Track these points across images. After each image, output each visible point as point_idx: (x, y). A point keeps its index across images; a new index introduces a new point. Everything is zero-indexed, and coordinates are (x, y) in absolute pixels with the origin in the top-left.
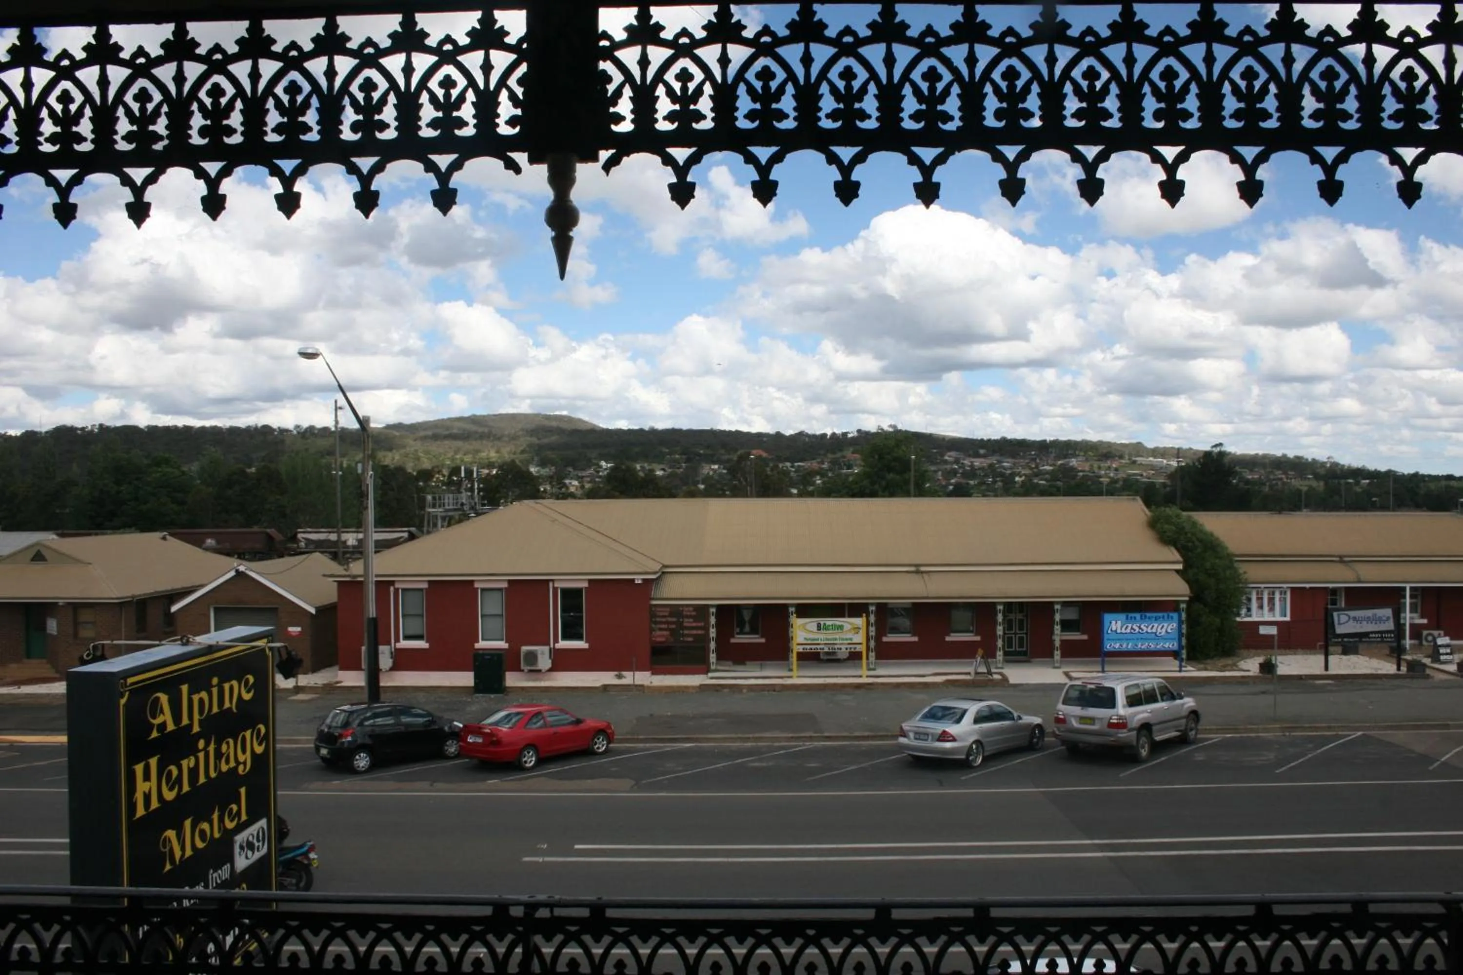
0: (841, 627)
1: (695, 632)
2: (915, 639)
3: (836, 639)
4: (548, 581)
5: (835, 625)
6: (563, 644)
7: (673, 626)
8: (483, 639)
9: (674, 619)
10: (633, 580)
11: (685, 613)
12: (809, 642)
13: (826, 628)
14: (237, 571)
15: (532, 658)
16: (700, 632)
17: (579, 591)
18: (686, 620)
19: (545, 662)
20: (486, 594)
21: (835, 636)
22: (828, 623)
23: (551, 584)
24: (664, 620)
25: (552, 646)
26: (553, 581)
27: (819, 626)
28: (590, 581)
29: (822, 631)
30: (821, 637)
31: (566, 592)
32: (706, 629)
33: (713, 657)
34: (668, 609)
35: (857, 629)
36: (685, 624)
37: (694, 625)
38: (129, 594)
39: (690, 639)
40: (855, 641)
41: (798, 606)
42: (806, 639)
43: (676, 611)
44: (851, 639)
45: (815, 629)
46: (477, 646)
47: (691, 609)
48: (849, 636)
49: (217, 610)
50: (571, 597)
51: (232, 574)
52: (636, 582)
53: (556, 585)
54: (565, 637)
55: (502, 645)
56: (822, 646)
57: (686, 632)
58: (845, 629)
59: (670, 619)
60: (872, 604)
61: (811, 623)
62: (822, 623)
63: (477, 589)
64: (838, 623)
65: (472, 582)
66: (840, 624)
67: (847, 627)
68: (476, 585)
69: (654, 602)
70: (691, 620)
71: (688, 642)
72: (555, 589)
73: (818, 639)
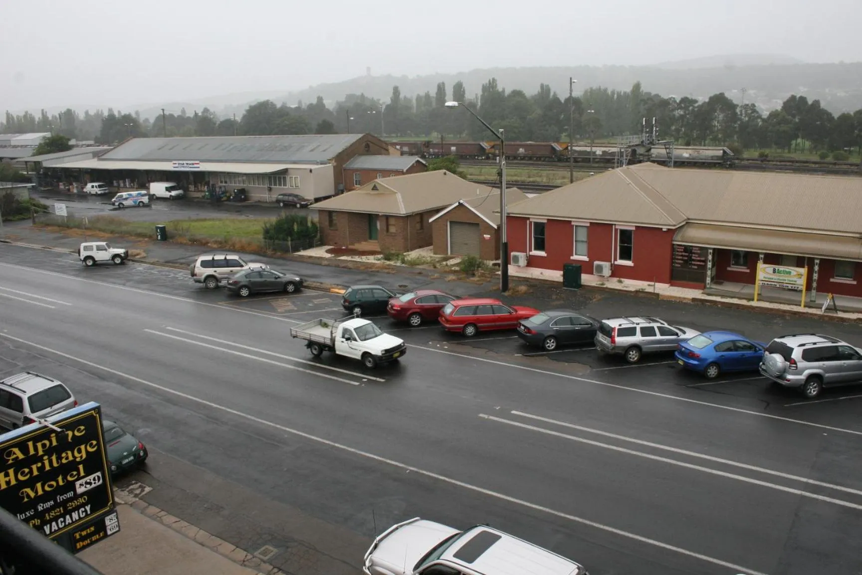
0: (790, 273)
1: (699, 263)
2: (855, 283)
3: (785, 280)
4: (612, 224)
5: (786, 271)
6: (620, 262)
7: (686, 258)
8: (576, 254)
9: (687, 254)
10: (662, 229)
11: (693, 251)
12: (767, 280)
13: (779, 272)
14: (459, 203)
15: (600, 268)
16: (701, 263)
17: (630, 232)
18: (693, 255)
19: (607, 272)
20: (579, 228)
21: (785, 278)
22: (780, 269)
23: (614, 226)
24: (680, 254)
25: (613, 262)
26: (615, 225)
27: (774, 271)
28: (636, 227)
29: (776, 274)
30: (775, 277)
31: (623, 232)
32: (705, 261)
33: (708, 280)
34: (683, 248)
35: (800, 275)
36: (693, 258)
37: (698, 259)
38: (411, 212)
39: (696, 267)
40: (798, 283)
41: (766, 255)
42: (764, 277)
43: (687, 249)
44: (796, 281)
45: (771, 272)
46: (572, 258)
47: (697, 249)
48: (795, 279)
49: (451, 222)
50: (625, 236)
51: (457, 204)
52: (663, 230)
53: (617, 227)
54: (622, 258)
55: (586, 259)
56: (776, 284)
57: (693, 262)
58: (792, 274)
59: (684, 254)
60: (817, 259)
61: (770, 268)
62: (777, 269)
63: (573, 226)
64: (787, 270)
65: (571, 221)
66: (789, 270)
67: (793, 273)
68: (573, 223)
69: (675, 243)
70: (697, 256)
71: (694, 269)
72: (616, 230)
73: (772, 279)
